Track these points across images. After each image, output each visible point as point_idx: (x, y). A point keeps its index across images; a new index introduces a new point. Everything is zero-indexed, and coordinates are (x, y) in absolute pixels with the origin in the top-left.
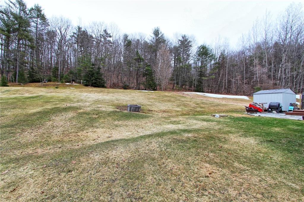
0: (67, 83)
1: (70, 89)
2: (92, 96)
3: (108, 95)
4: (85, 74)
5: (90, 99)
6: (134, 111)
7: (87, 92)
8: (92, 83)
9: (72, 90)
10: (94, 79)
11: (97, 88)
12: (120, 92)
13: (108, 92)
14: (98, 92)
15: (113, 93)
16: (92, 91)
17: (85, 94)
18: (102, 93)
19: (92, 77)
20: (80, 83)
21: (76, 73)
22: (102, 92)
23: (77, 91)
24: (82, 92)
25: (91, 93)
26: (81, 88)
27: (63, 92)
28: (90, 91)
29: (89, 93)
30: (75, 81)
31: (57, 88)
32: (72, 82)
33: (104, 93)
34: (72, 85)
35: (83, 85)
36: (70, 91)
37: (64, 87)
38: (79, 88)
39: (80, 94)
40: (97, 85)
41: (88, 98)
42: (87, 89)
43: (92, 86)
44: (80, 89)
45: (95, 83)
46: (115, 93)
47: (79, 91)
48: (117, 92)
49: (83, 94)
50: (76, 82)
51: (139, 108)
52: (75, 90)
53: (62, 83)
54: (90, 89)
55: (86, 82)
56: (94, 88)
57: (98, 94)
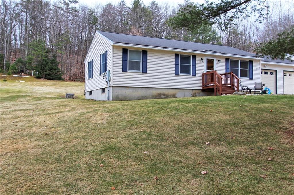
0: (14, 74)
1: (19, 82)
2: (44, 90)
3: (60, 88)
4: (37, 64)
5: (41, 92)
6: (69, 97)
7: (38, 86)
8: (46, 75)
9: (23, 84)
10: (48, 69)
11: (51, 81)
12: (75, 85)
13: (62, 85)
14: (51, 86)
15: (68, 86)
16: (44, 84)
17: (37, 88)
18: (54, 87)
19: (46, 67)
20: (30, 74)
21: (26, 62)
22: (55, 85)
23: (28, 84)
24: (34, 85)
25: (42, 87)
26: (32, 81)
27: (15, 85)
28: (42, 85)
29: (41, 87)
30: (25, 72)
31: (5, 81)
32: (21, 74)
33: (57, 86)
34: (21, 77)
35: (35, 78)
36: (21, 84)
37: (12, 80)
38: (30, 81)
39: (31, 87)
40: (52, 77)
41: (40, 91)
42: (39, 82)
43: (45, 78)
44: (31, 83)
45: (49, 75)
46: (69, 86)
47: (31, 85)
48: (73, 86)
49: (34, 87)
50: (25, 74)
51: (73, 95)
52: (26, 84)
53: (8, 75)
54: (43, 82)
55: (38, 73)
56: (48, 81)
57: (50, 88)
